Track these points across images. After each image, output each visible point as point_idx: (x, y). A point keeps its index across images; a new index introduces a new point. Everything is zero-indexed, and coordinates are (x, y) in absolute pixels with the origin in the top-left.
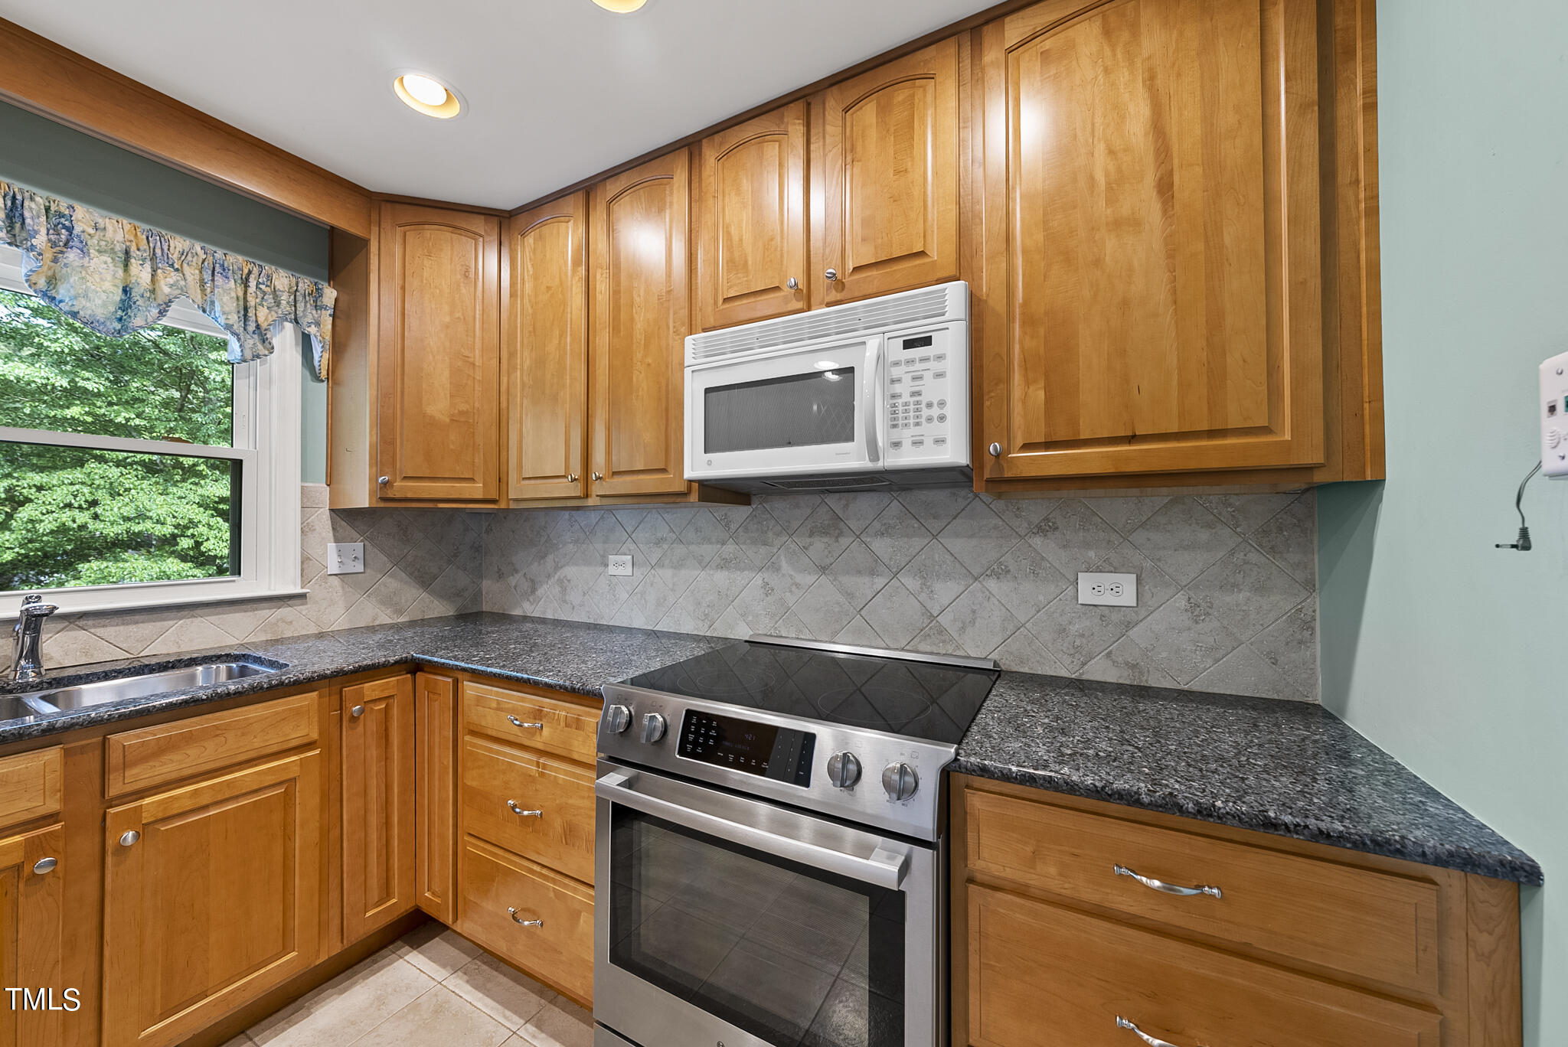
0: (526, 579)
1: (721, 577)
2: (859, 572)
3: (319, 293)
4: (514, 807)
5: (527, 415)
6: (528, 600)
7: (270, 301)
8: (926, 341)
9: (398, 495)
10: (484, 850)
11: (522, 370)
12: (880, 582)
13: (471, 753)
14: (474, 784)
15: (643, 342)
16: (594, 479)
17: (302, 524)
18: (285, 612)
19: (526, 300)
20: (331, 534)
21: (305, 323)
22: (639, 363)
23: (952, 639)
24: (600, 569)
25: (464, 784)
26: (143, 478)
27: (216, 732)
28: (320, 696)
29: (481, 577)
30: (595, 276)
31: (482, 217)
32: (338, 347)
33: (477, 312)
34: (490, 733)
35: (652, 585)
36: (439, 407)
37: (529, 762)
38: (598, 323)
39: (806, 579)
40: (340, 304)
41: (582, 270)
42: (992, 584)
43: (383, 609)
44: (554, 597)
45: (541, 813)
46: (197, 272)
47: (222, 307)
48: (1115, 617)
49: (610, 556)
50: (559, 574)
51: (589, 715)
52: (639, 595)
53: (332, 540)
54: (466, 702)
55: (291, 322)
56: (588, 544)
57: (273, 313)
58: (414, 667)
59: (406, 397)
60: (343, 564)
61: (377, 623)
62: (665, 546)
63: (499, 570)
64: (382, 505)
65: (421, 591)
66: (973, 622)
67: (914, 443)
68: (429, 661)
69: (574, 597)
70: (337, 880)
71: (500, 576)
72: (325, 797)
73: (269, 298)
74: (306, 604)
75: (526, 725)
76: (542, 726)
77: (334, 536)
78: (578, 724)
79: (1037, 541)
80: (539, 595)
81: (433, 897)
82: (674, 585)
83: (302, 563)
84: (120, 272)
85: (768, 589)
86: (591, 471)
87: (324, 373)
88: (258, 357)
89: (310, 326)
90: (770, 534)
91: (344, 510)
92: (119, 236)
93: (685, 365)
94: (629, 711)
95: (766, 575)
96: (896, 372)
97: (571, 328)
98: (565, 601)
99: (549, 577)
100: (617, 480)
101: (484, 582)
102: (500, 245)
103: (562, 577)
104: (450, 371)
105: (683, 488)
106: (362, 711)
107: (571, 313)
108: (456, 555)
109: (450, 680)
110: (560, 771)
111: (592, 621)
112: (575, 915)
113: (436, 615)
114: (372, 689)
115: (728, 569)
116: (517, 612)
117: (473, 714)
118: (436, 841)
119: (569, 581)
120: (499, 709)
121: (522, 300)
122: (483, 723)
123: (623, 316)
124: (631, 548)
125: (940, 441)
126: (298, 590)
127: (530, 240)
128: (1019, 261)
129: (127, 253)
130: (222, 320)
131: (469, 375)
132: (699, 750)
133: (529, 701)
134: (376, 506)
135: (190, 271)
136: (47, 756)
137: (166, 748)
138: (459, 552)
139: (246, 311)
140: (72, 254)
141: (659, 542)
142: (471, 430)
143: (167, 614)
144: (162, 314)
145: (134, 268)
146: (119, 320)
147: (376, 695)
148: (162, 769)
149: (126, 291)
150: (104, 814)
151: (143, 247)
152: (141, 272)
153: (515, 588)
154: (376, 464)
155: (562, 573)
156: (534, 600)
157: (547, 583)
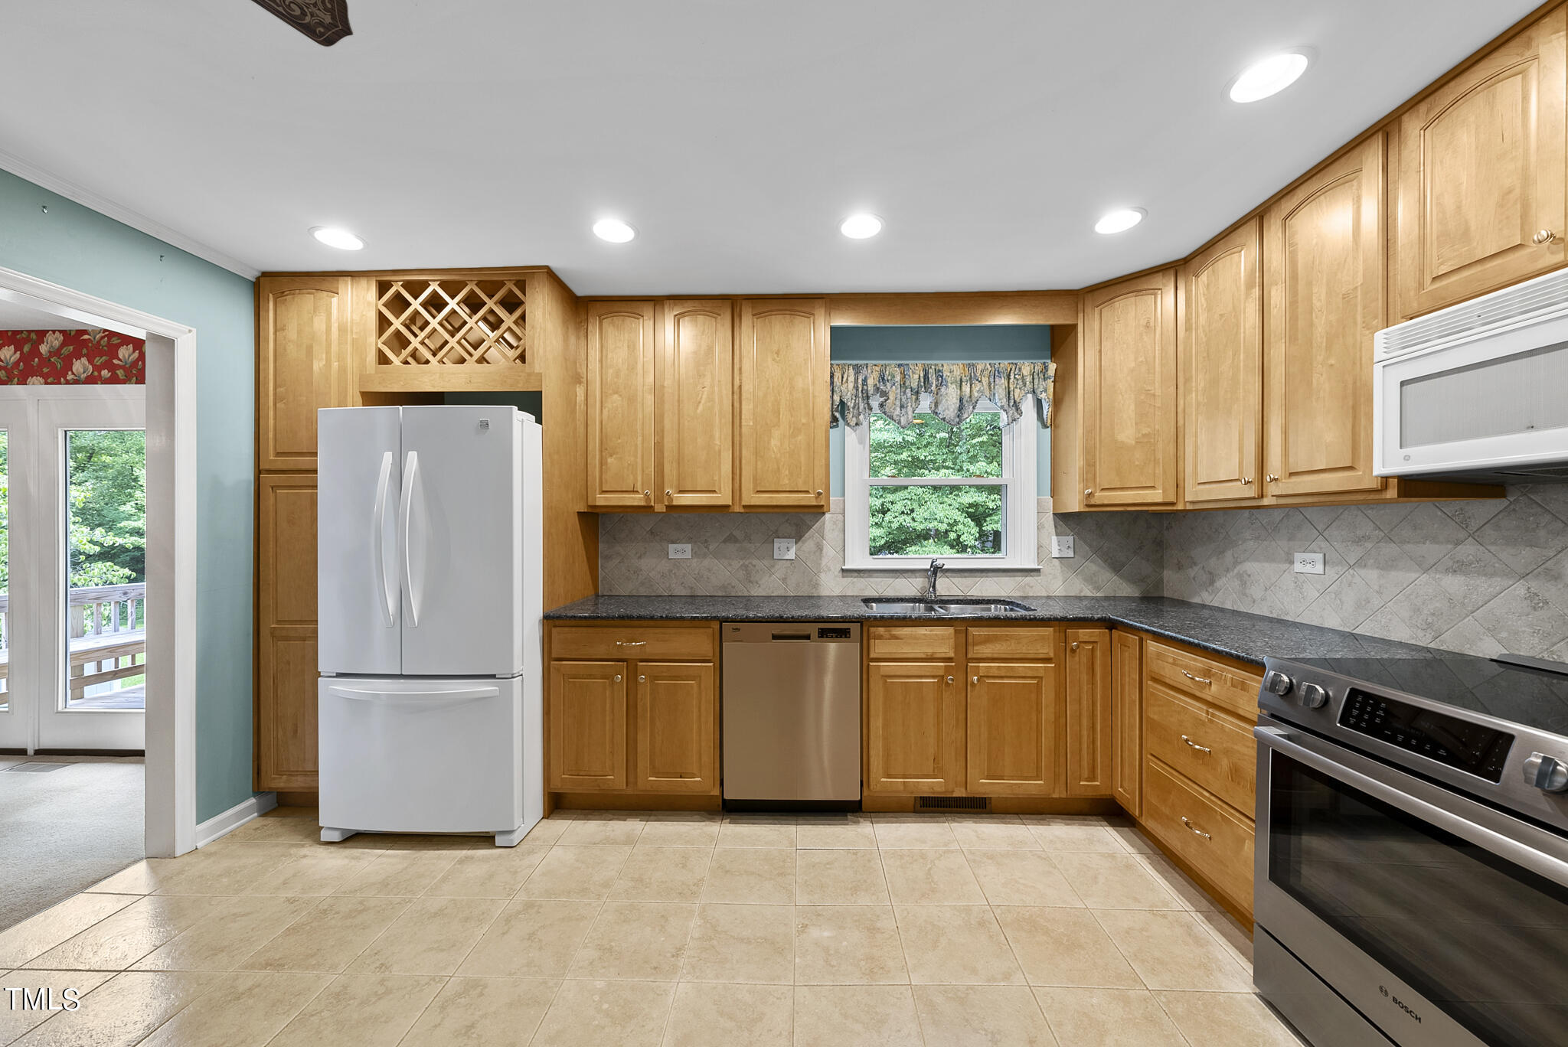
0: (1205, 571)
1: (1454, 584)
3: (1046, 368)
4: (1187, 741)
5: (1202, 429)
6: (1207, 590)
7: (1021, 384)
9: (1098, 502)
10: (1163, 769)
11: (1197, 391)
13: (1153, 694)
14: (1156, 717)
15: (1324, 344)
16: (1269, 480)
17: (1038, 524)
18: (1028, 579)
19: (1200, 330)
20: (1054, 530)
21: (1039, 393)
22: (1320, 366)
24: (1286, 566)
25: (1148, 717)
26: (932, 494)
27: (1007, 638)
28: (1055, 631)
29: (1162, 568)
30: (1270, 292)
31: (1161, 274)
32: (1057, 402)
33: (1157, 352)
34: (1167, 681)
35: (1350, 585)
36: (1127, 434)
37: (1200, 709)
38: (1272, 336)
40: (1058, 373)
41: (1256, 291)
43: (1086, 584)
44: (1233, 590)
45: (1210, 751)
46: (988, 379)
47: (999, 396)
49: (1296, 554)
50: (1238, 568)
51: (1253, 680)
52: (1333, 596)
53: (1055, 534)
54: (1149, 655)
55: (1031, 394)
56: (1271, 541)
57: (1022, 391)
58: (1111, 625)
59: (1103, 431)
60: (1062, 551)
61: (1082, 595)
62: (1369, 545)
63: (1179, 562)
64: (1087, 510)
65: (1113, 575)
68: (1122, 622)
69: (1256, 591)
70: (1064, 751)
71: (1180, 567)
72: (1057, 694)
73: (1020, 382)
74: (1040, 576)
75: (1197, 679)
76: (1210, 682)
77: (1056, 531)
78: (1244, 687)
80: (1218, 586)
81: (1126, 792)
82: (1381, 587)
83: (1038, 548)
84: (959, 391)
85: (1536, 601)
86: (1267, 473)
87: (1048, 425)
88: (1015, 420)
89: (1042, 394)
90: (1543, 533)
91: (1062, 513)
92: (958, 372)
93: (1375, 361)
94: (1290, 680)
95: (1533, 584)
97: (1244, 346)
98: (1245, 594)
99: (1228, 570)
100: (1294, 479)
101: (1165, 572)
102: (1177, 289)
103: (1241, 572)
104: (1136, 404)
105: (1375, 484)
106: (1078, 646)
107: (1244, 333)
108: (1140, 548)
109: (1137, 638)
110: (1228, 722)
111: (1275, 616)
112: (1240, 841)
113: (1124, 595)
114: (1084, 633)
115: (1465, 573)
116: (1196, 600)
117: (1154, 666)
118: (1126, 754)
119: (1249, 575)
120: (1174, 664)
121: (1197, 330)
122: (1162, 673)
123: (1301, 324)
124: (1323, 546)
126: (1036, 567)
127: (1204, 277)
129: (961, 380)
130: (999, 404)
131: (1151, 405)
132: (1364, 725)
133: (1199, 662)
134: (1082, 510)
135: (985, 380)
136: (950, 630)
137: (988, 640)
138: (1144, 546)
139: (1009, 394)
140: (943, 389)
141: (1360, 540)
142: (1153, 448)
143: (977, 574)
144: (974, 408)
145: (963, 388)
146: (958, 416)
147: (1086, 639)
148: (986, 650)
149: (961, 400)
150: (967, 665)
151: (967, 374)
152: (966, 389)
153: (1194, 579)
154: (1083, 481)
155: (1242, 568)
156: (1212, 591)
157: (1226, 576)
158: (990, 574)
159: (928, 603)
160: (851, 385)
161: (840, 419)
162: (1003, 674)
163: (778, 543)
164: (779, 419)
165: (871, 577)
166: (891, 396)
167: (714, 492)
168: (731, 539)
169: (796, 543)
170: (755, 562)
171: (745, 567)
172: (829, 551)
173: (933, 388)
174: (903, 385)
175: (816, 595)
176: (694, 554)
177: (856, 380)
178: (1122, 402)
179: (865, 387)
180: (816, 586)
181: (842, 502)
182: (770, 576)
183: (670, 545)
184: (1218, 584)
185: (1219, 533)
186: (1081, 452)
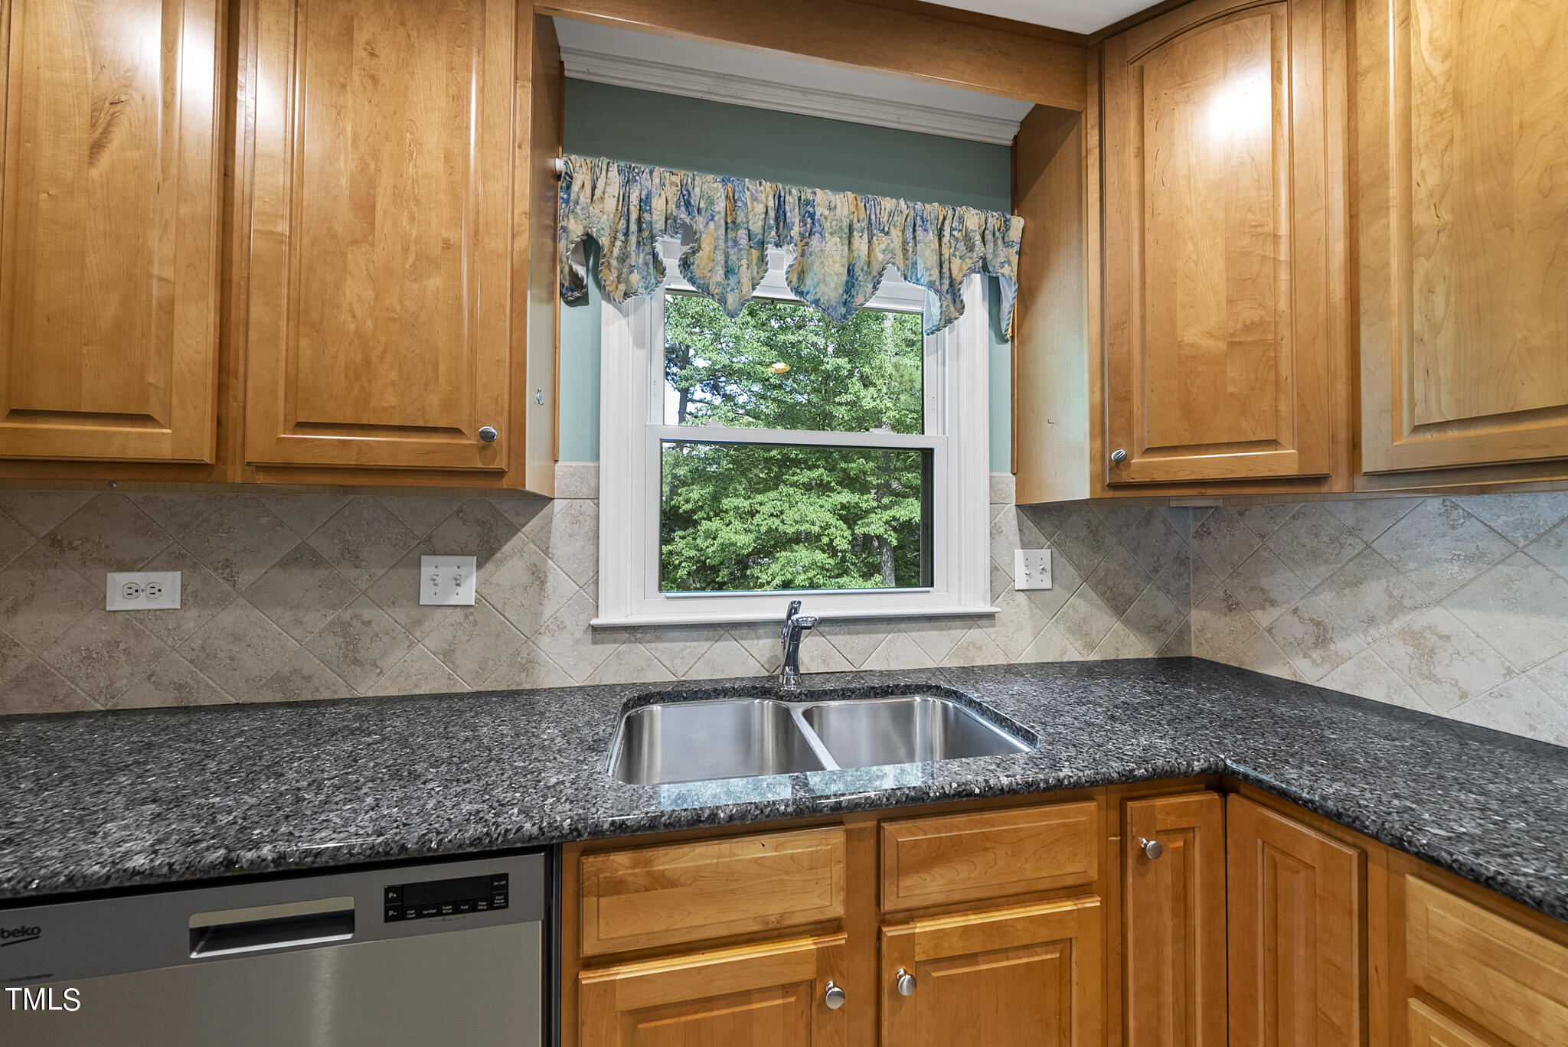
0: (1302, 618)
3: (1005, 226)
7: (961, 249)
17: (991, 523)
18: (975, 634)
20: (1018, 538)
21: (997, 265)
28: (1099, 809)
29: (1188, 605)
36: (1206, 327)
40: (1026, 238)
43: (1072, 640)
44: (1389, 662)
46: (900, 234)
47: (925, 263)
50: (1404, 618)
53: (1019, 545)
55: (979, 272)
57: (967, 260)
59: (1149, 322)
60: (1031, 577)
63: (1230, 597)
65: (1115, 619)
73: (961, 246)
74: (994, 626)
77: (1021, 539)
80: (1344, 652)
83: (992, 572)
84: (846, 250)
87: (1009, 335)
88: (951, 319)
89: (1003, 267)
91: (1040, 505)
92: (846, 212)
98: (1430, 675)
99: (1371, 621)
101: (1194, 612)
104: (1228, 259)
106: (1152, 845)
108: (1155, 571)
113: (1133, 656)
114: (1164, 813)
116: (1275, 672)
126: (987, 608)
129: (851, 228)
130: (925, 280)
131: (1265, 257)
134: (1099, 495)
135: (895, 233)
136: (835, 837)
137: (936, 856)
138: (1160, 566)
139: (941, 267)
140: (815, 241)
142: (1272, 354)
143: (879, 626)
144: (875, 288)
145: (856, 241)
146: (845, 304)
147: (1172, 822)
148: (931, 886)
149: (850, 271)
150: (879, 934)
151: (862, 215)
152: (861, 245)
153: (1270, 630)
154: (1103, 434)
155: (1419, 620)
156: (1323, 658)
157: (1365, 633)
158: (903, 626)
159: (781, 698)
160: (611, 204)
161: (590, 283)
162: (976, 949)
163: (430, 568)
164: (373, 224)
165: (658, 639)
166: (707, 244)
167: (145, 419)
168: (302, 558)
169: (479, 566)
170: (367, 614)
171: (342, 628)
172: (561, 584)
173: (795, 232)
174: (731, 225)
175: (528, 687)
176: (189, 596)
177: (625, 199)
178: (1194, 257)
179: (646, 216)
180: (528, 666)
181: (593, 471)
182: (411, 645)
183: (109, 575)
184: (1341, 646)
185: (1342, 546)
186: (1099, 374)
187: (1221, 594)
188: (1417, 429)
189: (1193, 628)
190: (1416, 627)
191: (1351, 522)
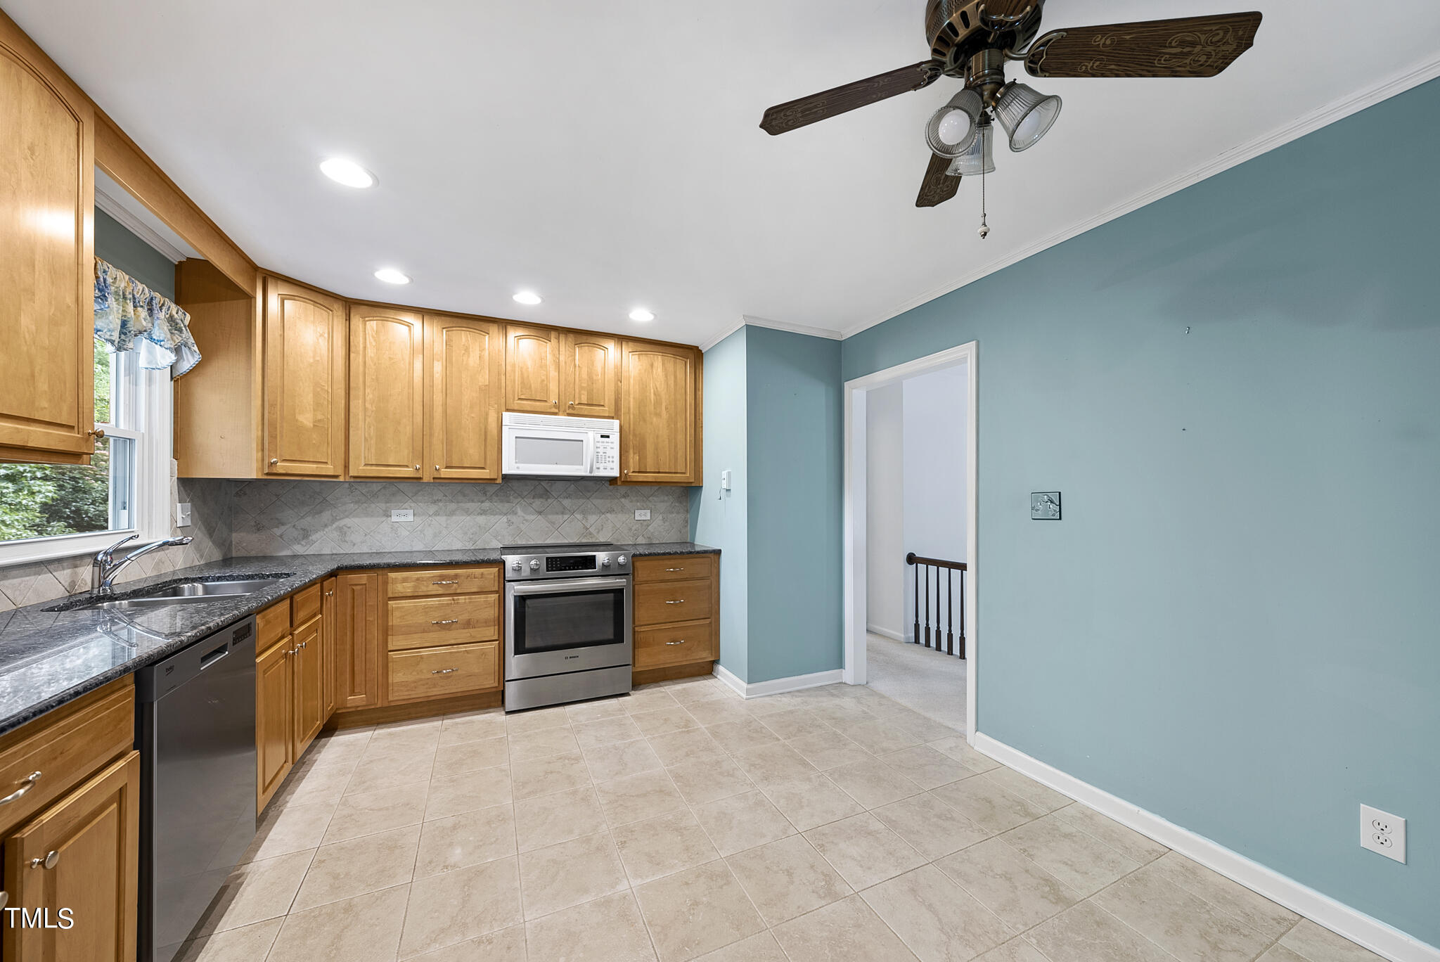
0: (296, 529)
1: (481, 519)
2: (557, 514)
4: (436, 623)
6: (299, 543)
8: (608, 437)
12: (566, 517)
15: (469, 406)
17: (170, 488)
19: (369, 358)
22: (466, 416)
23: (594, 536)
24: (383, 519)
30: (432, 363)
31: (334, 299)
35: (430, 526)
36: (306, 419)
37: (446, 600)
38: (435, 388)
39: (532, 517)
42: (608, 515)
43: (196, 553)
44: (332, 539)
48: (645, 523)
49: (393, 511)
50: (336, 523)
52: (419, 533)
53: (178, 501)
56: (370, 504)
59: (284, 408)
60: (184, 519)
62: (441, 504)
63: (259, 524)
64: (266, 477)
66: (602, 529)
67: (604, 469)
69: (355, 538)
71: (260, 528)
75: (446, 583)
77: (179, 498)
78: (482, 576)
79: (623, 500)
82: (447, 524)
83: (170, 518)
85: (510, 523)
90: (511, 497)
93: (504, 424)
95: (509, 517)
96: (598, 445)
98: (345, 541)
99: (325, 526)
102: (346, 319)
104: (314, 394)
105: (495, 477)
108: (222, 513)
109: (374, 575)
115: (486, 515)
117: (398, 588)
119: (348, 528)
121: (364, 356)
123: (455, 390)
124: (412, 505)
125: (612, 469)
127: (372, 324)
128: (632, 417)
131: (325, 398)
134: (261, 477)
138: (224, 511)
141: (435, 502)
142: (326, 432)
153: (280, 536)
154: (263, 450)
155: (341, 523)
156: (306, 543)
157: (323, 530)
165: (5, 577)
178: (303, 390)
184: (313, 537)
185: (315, 499)
186: (260, 423)
187: (253, 523)
188: (366, 465)
189: (233, 543)
190: (341, 526)
191: (318, 490)
